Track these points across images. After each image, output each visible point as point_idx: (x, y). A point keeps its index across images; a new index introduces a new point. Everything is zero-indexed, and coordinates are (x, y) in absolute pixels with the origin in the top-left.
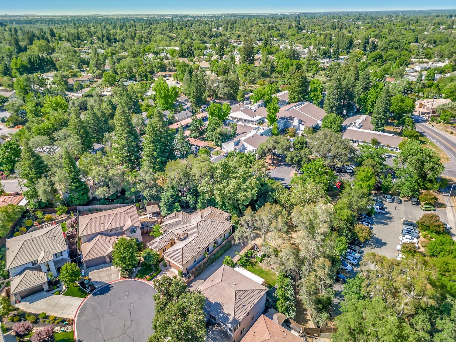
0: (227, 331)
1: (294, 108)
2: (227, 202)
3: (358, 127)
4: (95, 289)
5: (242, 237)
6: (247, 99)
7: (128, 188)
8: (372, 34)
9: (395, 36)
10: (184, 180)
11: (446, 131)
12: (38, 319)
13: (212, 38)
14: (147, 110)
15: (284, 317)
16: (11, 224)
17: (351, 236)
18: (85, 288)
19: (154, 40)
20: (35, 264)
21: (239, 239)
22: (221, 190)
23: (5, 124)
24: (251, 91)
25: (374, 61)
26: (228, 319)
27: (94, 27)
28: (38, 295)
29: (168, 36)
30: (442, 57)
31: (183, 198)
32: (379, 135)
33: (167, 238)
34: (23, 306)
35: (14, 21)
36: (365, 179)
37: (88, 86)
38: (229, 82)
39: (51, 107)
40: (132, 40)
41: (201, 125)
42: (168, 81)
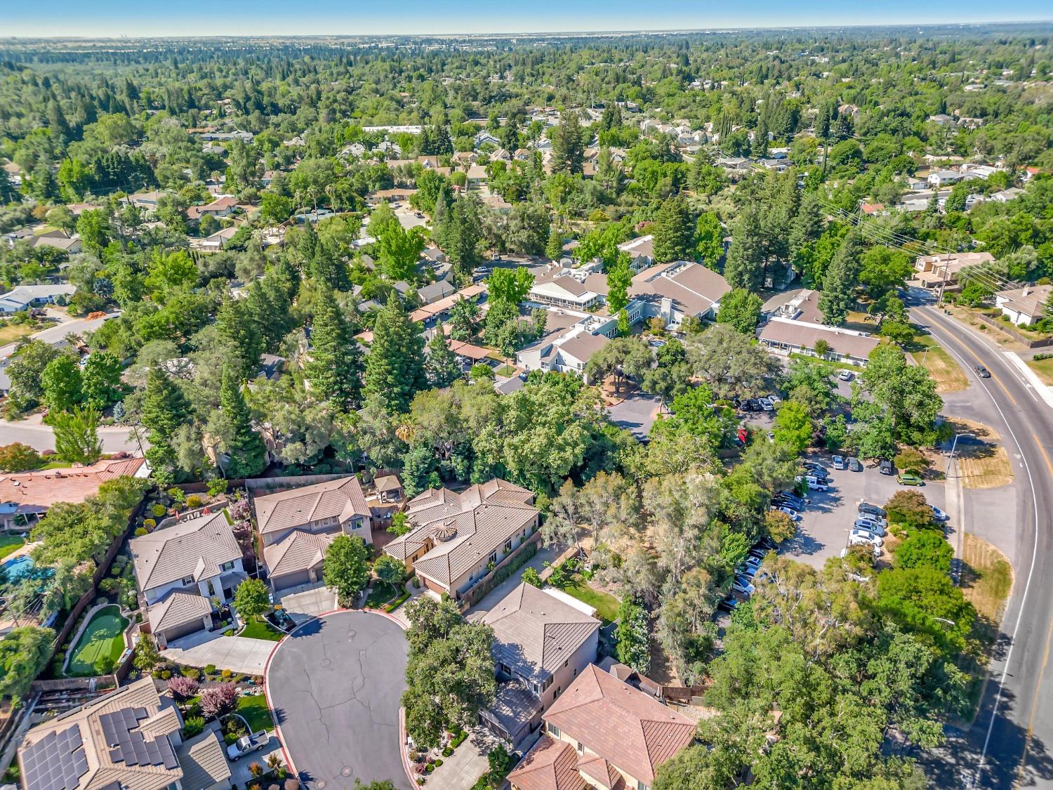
0: (530, 692)
1: (664, 275)
2: (528, 471)
3: (793, 315)
4: (295, 626)
5: (556, 534)
6: (568, 253)
7: (340, 443)
8: (845, 92)
9: (897, 98)
10: (447, 428)
11: (973, 324)
12: (202, 675)
13: (490, 102)
14: (361, 281)
15: (628, 671)
16: (128, 513)
17: (758, 533)
18: (278, 624)
19: (361, 106)
20: (189, 582)
21: (551, 538)
22: (516, 448)
23: (66, 308)
24: (576, 237)
25: (843, 162)
26: (533, 670)
27: (221, 71)
28: (195, 637)
29: (392, 99)
30: (990, 152)
31: (443, 463)
32: (833, 333)
33: (418, 536)
34: (173, 655)
35: (34, 55)
36: (793, 424)
37: (231, 224)
38: (529, 217)
39: (165, 275)
40: (312, 110)
41: (474, 313)
42: (400, 209)
